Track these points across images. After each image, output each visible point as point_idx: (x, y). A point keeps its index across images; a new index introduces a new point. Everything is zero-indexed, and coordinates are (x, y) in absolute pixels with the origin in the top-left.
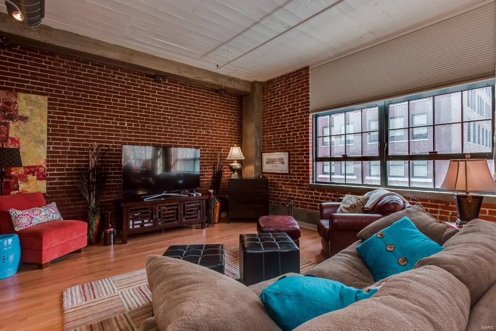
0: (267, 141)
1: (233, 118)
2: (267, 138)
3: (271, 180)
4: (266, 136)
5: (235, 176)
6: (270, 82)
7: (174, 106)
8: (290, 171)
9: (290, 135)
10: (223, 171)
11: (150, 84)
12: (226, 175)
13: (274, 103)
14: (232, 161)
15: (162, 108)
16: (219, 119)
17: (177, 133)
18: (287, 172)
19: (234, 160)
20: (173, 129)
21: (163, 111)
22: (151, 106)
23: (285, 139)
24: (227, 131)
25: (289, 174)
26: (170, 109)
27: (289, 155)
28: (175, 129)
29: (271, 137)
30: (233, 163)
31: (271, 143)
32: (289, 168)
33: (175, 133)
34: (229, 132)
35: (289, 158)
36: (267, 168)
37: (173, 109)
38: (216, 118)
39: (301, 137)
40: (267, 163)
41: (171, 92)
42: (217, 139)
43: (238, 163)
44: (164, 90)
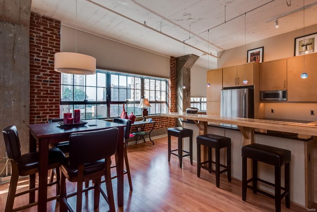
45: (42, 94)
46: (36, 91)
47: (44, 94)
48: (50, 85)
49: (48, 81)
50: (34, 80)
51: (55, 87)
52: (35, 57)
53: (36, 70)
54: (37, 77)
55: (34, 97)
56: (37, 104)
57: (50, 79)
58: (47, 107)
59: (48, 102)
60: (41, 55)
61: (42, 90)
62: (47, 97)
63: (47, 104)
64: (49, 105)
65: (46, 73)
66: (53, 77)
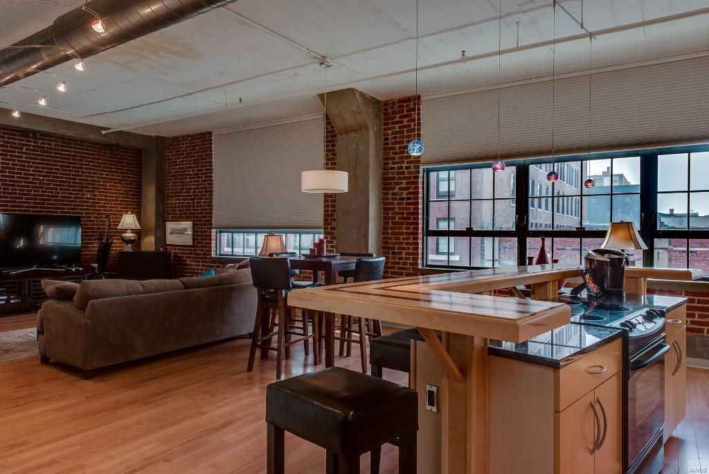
0: (172, 207)
1: (129, 177)
2: (171, 204)
3: (174, 253)
4: (170, 201)
5: (128, 248)
6: (175, 139)
7: (47, 164)
8: (194, 243)
9: (194, 203)
10: (112, 243)
11: (15, 139)
12: (117, 246)
13: (179, 165)
14: (125, 231)
15: (31, 167)
16: (109, 179)
17: (51, 196)
18: (191, 244)
19: (127, 230)
20: (45, 192)
21: (33, 171)
22: (17, 165)
23: (190, 206)
24: (120, 194)
25: (193, 246)
26: (42, 168)
27: (194, 225)
28: (49, 192)
29: (175, 203)
30: (125, 232)
31: (175, 211)
32: (194, 239)
33: (48, 196)
34: (123, 194)
35: (194, 228)
36: (171, 239)
37: (46, 168)
38: (105, 178)
39: (205, 206)
40: (171, 233)
41: (44, 148)
42: (107, 204)
43: (133, 233)
44: (33, 146)
45: (397, 220)
46: (390, 215)
47: (399, 218)
48: (407, 204)
49: (403, 199)
50: (388, 199)
51: (412, 207)
52: (390, 166)
53: (391, 184)
54: (392, 194)
55: (388, 223)
56: (392, 234)
57: (407, 194)
58: (403, 239)
59: (404, 231)
60: (397, 160)
61: (396, 213)
62: (402, 223)
63: (402, 234)
64: (405, 236)
65: (402, 186)
66: (411, 190)
